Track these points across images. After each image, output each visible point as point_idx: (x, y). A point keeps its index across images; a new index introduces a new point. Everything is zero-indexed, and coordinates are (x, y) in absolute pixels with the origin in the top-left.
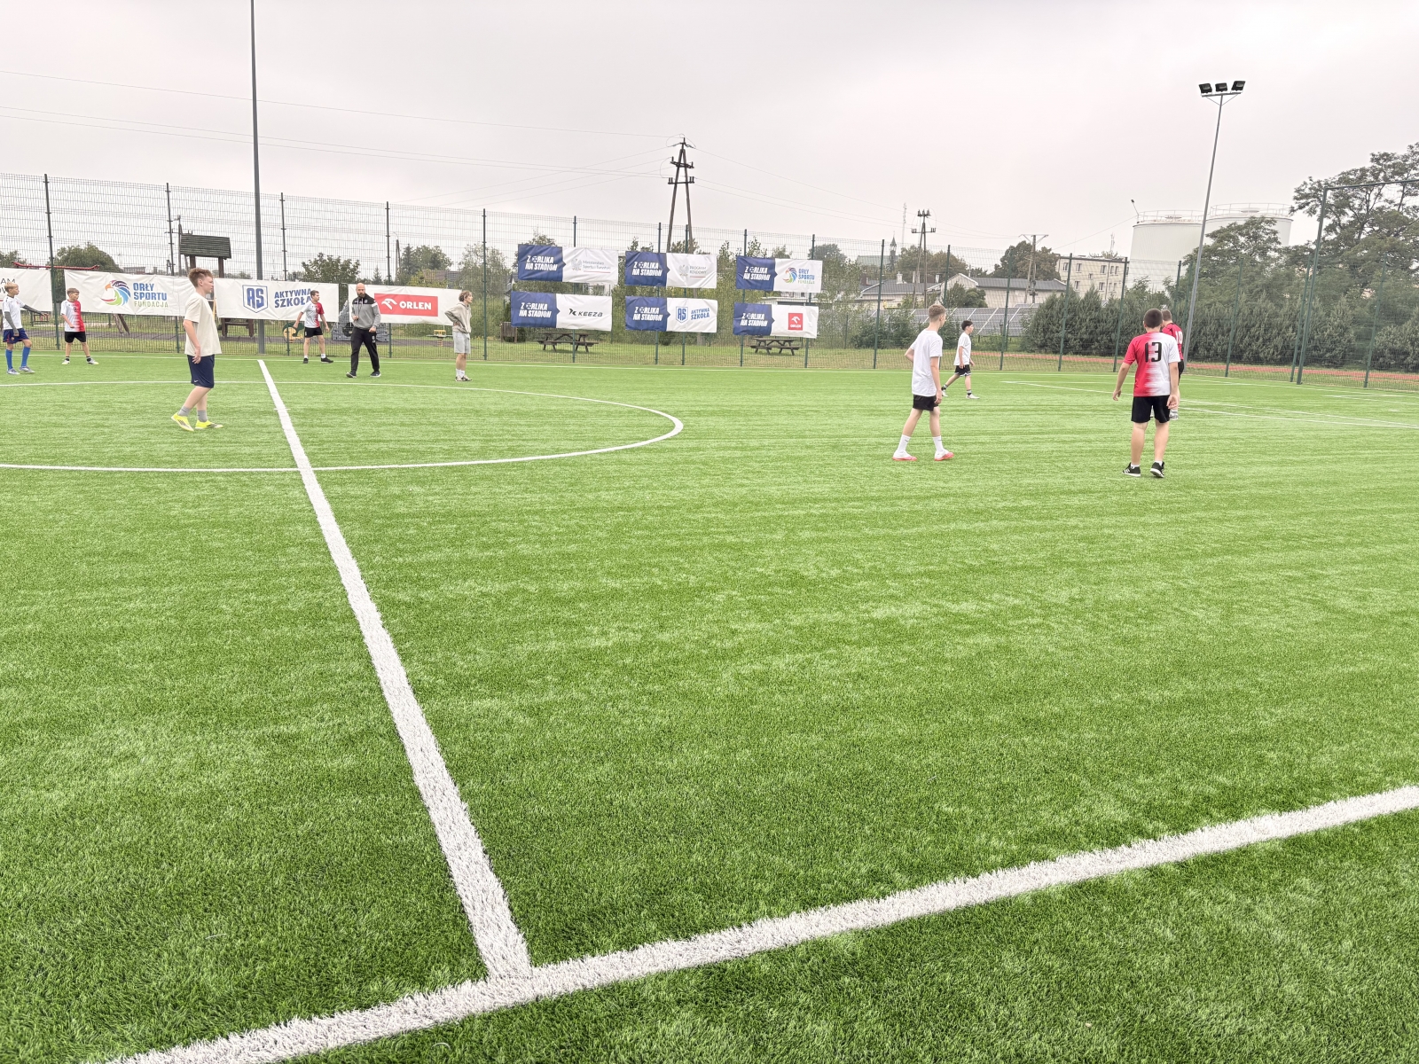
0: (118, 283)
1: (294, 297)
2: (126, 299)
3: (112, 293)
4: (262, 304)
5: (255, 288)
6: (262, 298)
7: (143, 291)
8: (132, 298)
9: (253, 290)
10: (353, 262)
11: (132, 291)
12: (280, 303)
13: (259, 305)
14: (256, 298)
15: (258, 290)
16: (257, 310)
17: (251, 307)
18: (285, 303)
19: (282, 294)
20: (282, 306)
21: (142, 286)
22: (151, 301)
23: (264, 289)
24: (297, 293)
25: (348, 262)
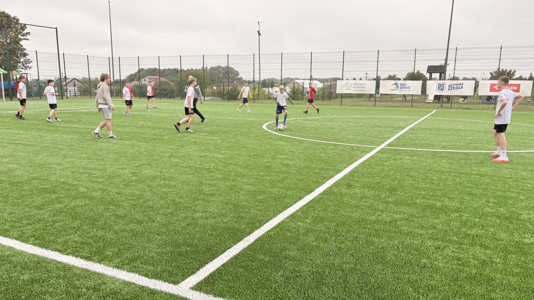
0: (396, 84)
1: (456, 86)
2: (397, 89)
3: (394, 87)
4: (443, 89)
5: (441, 84)
6: (443, 87)
7: (403, 86)
8: (399, 89)
9: (440, 84)
10: (513, 71)
11: (399, 86)
12: (450, 89)
13: (442, 90)
14: (441, 87)
15: (442, 84)
16: (441, 91)
17: (439, 91)
18: (452, 89)
19: (451, 85)
20: (451, 90)
21: (403, 85)
22: (405, 89)
23: (445, 84)
24: (457, 85)
25: (511, 71)
